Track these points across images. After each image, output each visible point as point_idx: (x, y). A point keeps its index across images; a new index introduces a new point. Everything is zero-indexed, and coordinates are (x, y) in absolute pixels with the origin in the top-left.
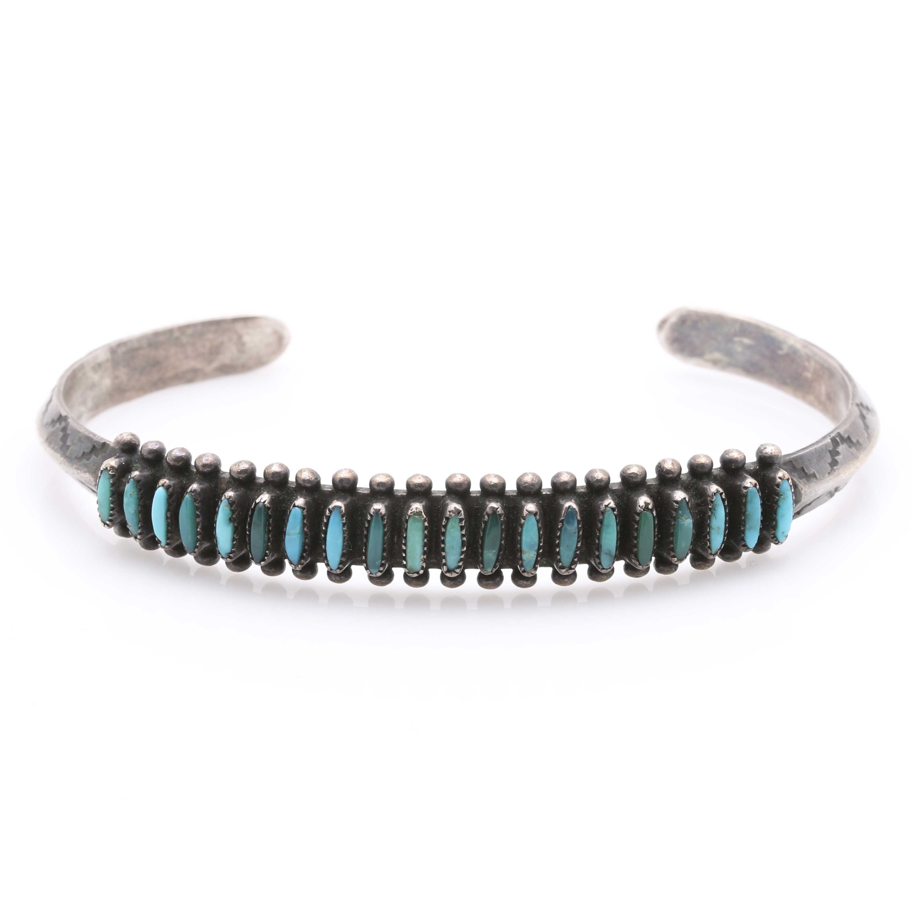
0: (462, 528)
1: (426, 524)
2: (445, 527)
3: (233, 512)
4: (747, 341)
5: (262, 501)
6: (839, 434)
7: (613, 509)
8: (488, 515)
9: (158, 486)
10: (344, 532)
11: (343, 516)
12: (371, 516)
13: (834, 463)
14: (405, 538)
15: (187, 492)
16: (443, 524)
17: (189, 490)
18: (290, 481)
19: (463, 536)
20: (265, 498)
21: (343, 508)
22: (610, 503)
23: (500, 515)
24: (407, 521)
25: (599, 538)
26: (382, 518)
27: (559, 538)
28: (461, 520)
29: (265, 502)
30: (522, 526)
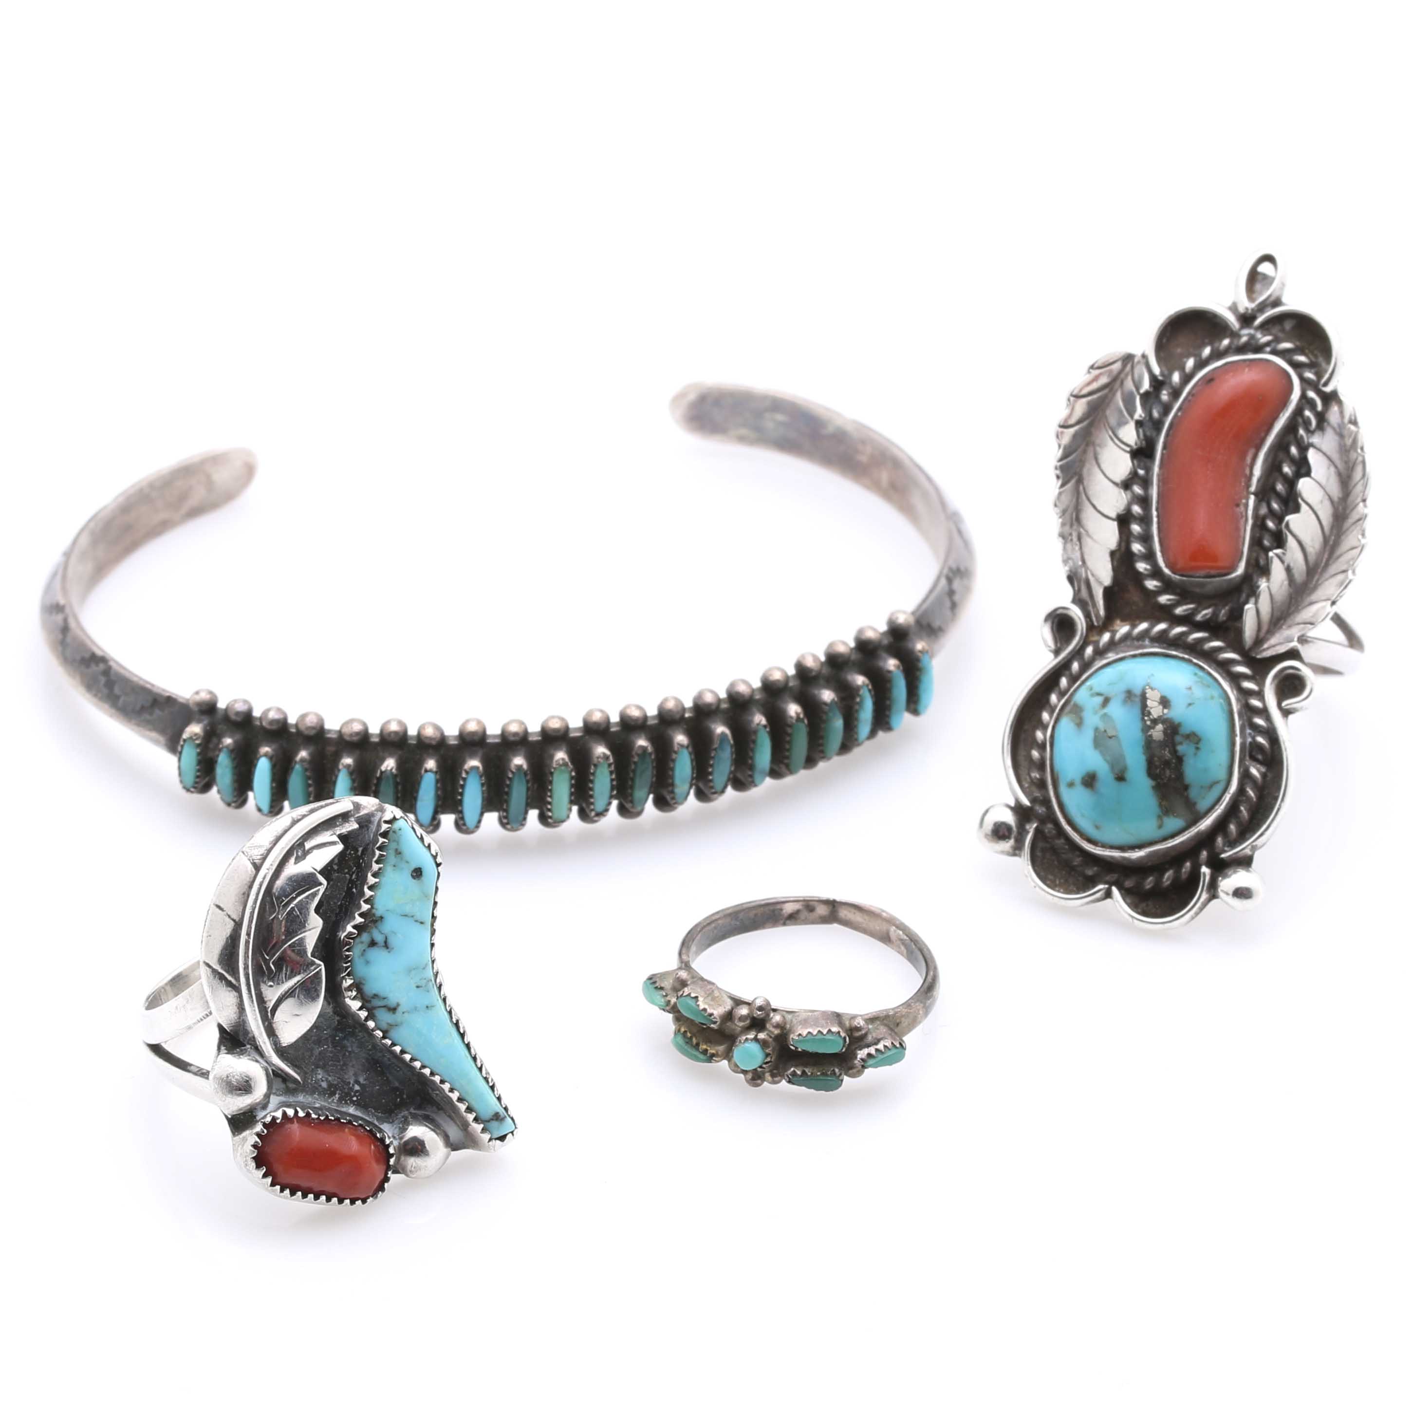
0: (611, 773)
1: (573, 774)
2: (593, 774)
3: (353, 781)
4: (780, 417)
5: (389, 768)
6: (951, 569)
7: (765, 726)
8: (638, 755)
9: (258, 756)
10: (483, 793)
11: (481, 777)
12: (513, 772)
13: (954, 606)
14: (551, 791)
15: (296, 762)
16: (592, 771)
17: (298, 758)
18: (410, 736)
19: (612, 780)
20: (390, 764)
21: (481, 768)
22: (761, 721)
23: (650, 754)
24: (552, 774)
25: (752, 758)
26: (525, 774)
27: (712, 766)
28: (610, 765)
29: (391, 770)
30: (674, 761)
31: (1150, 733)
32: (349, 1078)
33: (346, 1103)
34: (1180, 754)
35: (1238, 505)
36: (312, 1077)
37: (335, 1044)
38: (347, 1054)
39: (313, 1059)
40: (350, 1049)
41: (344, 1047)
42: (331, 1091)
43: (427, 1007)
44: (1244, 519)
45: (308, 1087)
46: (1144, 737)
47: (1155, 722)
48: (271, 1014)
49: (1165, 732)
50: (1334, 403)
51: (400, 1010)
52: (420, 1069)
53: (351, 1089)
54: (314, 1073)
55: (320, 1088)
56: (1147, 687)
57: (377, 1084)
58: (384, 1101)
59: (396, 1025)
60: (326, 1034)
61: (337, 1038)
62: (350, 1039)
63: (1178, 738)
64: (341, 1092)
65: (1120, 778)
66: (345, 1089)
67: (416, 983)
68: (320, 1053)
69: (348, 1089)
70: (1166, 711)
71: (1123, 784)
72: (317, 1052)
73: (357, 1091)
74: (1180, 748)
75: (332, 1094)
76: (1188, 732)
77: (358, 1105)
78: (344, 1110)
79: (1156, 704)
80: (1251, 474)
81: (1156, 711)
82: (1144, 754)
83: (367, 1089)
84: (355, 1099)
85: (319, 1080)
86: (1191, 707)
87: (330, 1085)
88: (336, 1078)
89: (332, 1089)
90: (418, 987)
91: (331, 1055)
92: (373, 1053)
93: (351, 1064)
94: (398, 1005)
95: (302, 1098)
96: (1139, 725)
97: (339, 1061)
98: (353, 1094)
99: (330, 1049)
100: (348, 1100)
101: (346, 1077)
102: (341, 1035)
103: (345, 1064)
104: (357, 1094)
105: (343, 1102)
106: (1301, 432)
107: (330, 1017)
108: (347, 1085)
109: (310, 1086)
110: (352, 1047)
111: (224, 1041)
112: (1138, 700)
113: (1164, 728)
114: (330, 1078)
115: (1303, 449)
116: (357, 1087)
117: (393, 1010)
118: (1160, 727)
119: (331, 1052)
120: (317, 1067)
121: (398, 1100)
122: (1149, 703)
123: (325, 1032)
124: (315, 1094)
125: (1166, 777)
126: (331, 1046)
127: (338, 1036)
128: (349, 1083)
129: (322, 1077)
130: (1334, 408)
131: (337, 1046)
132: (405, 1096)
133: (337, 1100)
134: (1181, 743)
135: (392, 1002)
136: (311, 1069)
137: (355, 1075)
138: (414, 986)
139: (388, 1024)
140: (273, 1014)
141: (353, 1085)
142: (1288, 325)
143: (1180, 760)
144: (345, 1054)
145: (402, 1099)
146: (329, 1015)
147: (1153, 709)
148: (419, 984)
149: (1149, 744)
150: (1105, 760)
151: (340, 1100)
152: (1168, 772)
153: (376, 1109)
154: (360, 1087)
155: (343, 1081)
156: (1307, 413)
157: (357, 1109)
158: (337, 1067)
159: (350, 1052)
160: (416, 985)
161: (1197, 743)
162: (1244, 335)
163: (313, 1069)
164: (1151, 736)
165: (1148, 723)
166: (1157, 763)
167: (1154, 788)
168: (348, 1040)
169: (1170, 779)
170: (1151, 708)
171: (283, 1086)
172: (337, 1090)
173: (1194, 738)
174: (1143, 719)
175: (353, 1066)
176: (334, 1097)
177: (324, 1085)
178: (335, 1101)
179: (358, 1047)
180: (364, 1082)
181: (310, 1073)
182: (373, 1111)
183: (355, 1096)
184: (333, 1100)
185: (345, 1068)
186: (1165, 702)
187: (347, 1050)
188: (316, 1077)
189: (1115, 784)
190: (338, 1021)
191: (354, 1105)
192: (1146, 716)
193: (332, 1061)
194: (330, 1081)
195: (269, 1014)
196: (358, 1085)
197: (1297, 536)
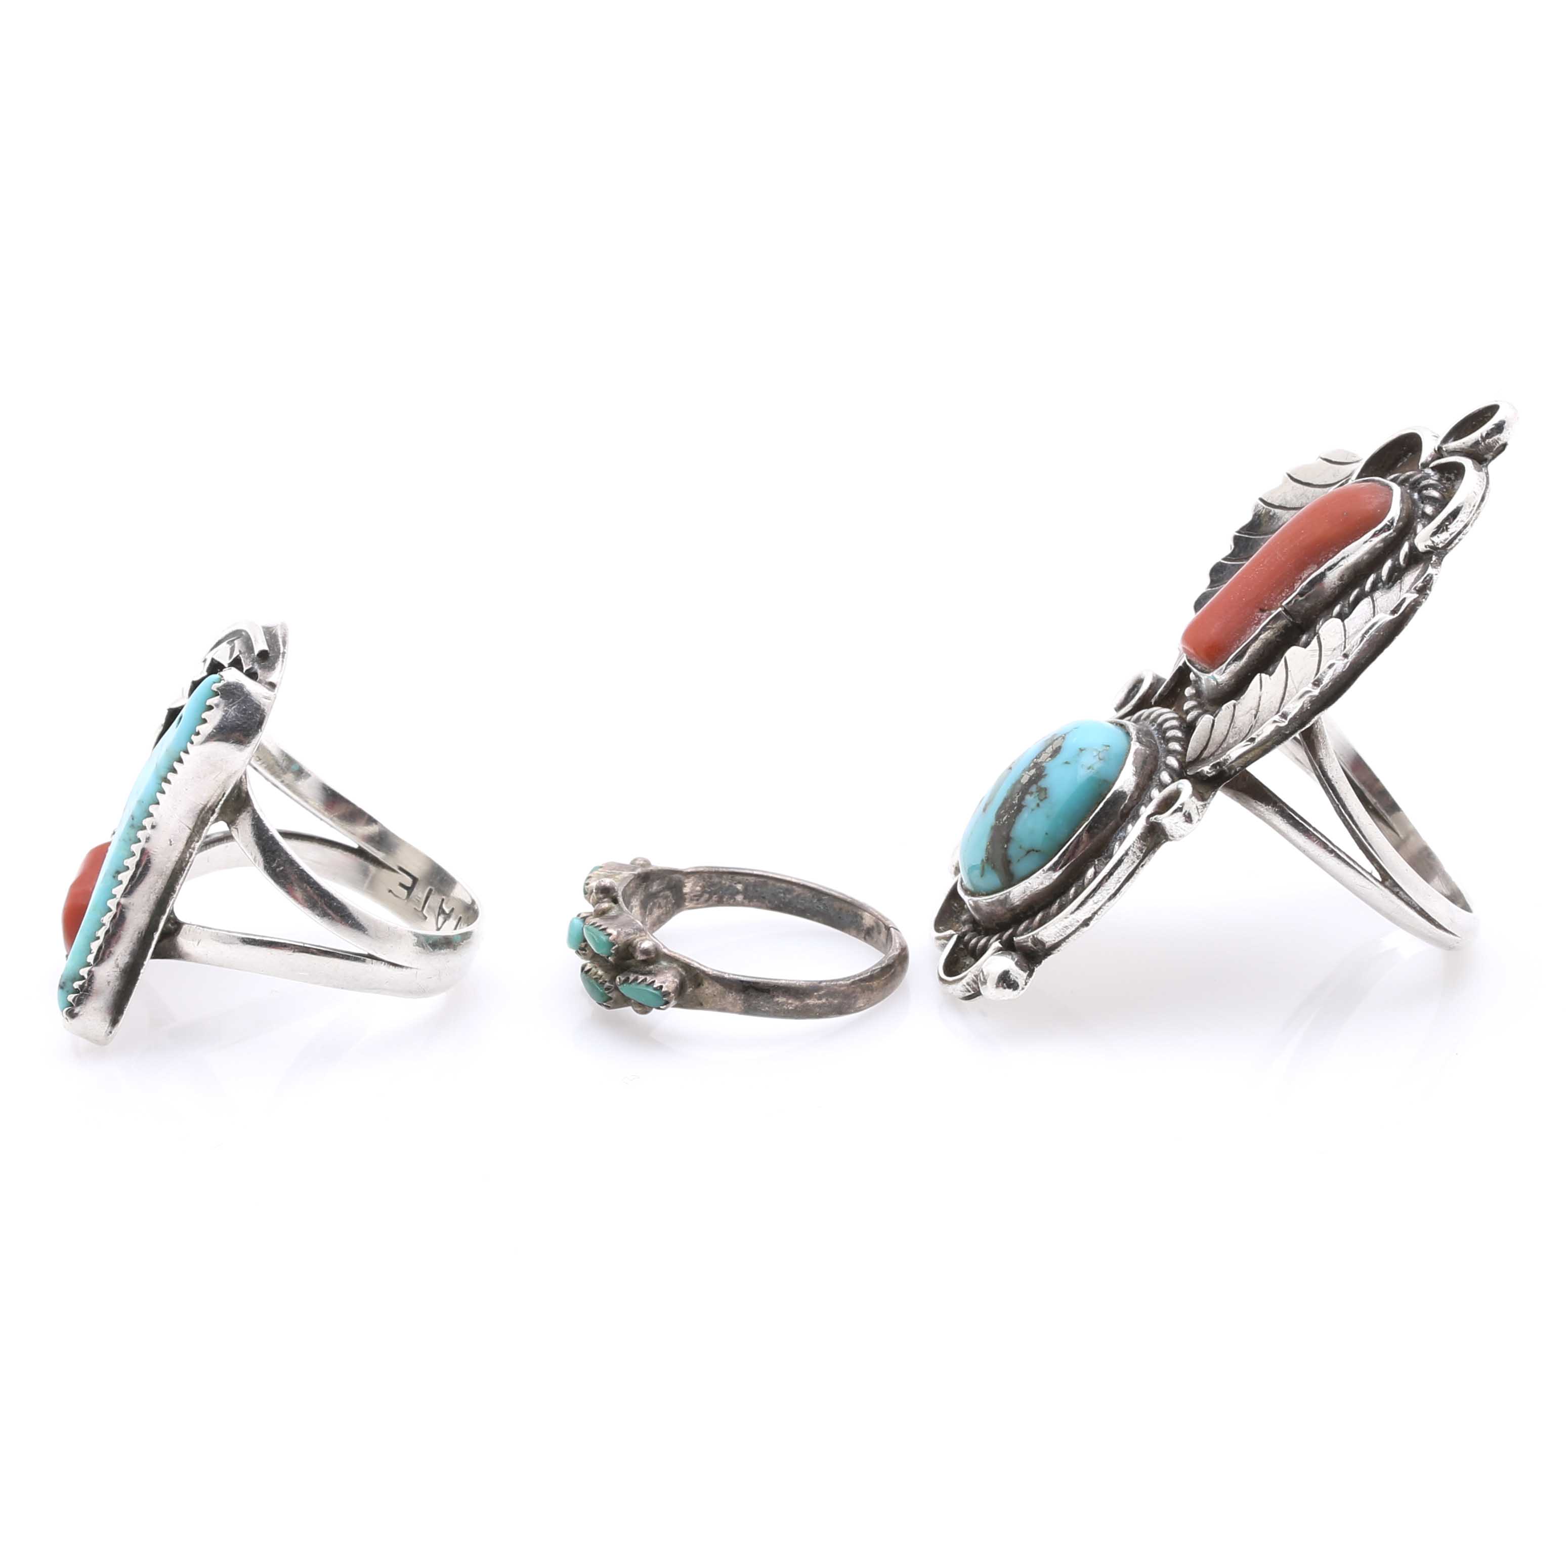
35: (1262, 611)
161: (1041, 800)
197: (1289, 670)
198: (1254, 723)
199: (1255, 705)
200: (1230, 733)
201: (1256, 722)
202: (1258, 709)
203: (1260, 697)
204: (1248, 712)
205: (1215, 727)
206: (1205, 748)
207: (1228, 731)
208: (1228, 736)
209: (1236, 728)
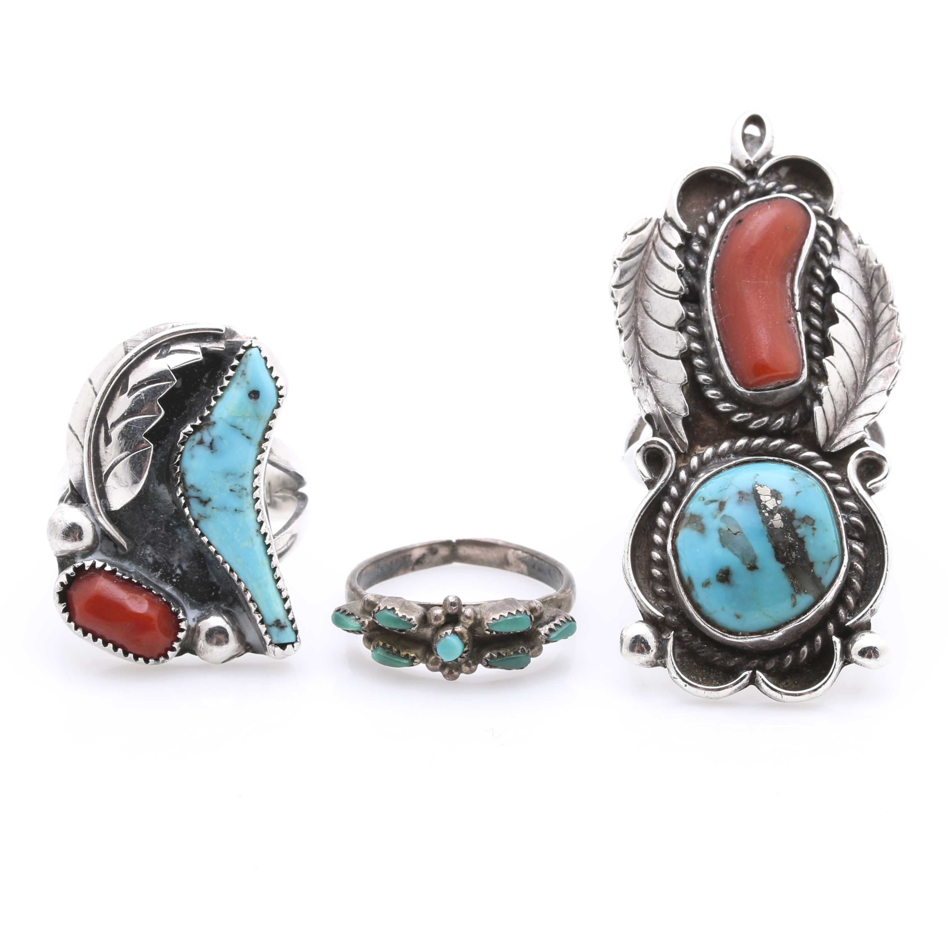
31: (770, 523)
32: (173, 561)
33: (166, 581)
34: (800, 536)
35: (789, 322)
36: (141, 550)
37: (168, 529)
38: (177, 540)
39: (146, 535)
40: (180, 537)
41: (175, 534)
42: (155, 567)
43: (236, 510)
44: (797, 333)
45: (135, 557)
46: (766, 528)
47: (772, 513)
48: (105, 478)
49: (783, 519)
50: (840, 229)
51: (210, 504)
52: (222, 564)
53: (173, 571)
54: (144, 547)
55: (146, 561)
56: (756, 486)
57: (197, 574)
58: (200, 590)
59: (205, 517)
60: (161, 517)
61: (171, 524)
62: (182, 529)
63: (795, 523)
64: (163, 571)
65: (753, 567)
66: (168, 569)
67: (230, 486)
68: (153, 532)
69: (170, 570)
70: (779, 502)
71: (756, 572)
72: (150, 530)
73: (178, 575)
74: (799, 531)
75: (156, 570)
76: (803, 516)
77: (176, 586)
78: (162, 586)
79: (769, 498)
80: (793, 294)
81: (771, 503)
82: (769, 541)
83: (188, 576)
84: (174, 580)
85: (146, 555)
86: (799, 495)
87: (155, 562)
88: (162, 558)
89: (156, 566)
90: (231, 490)
91: (162, 537)
92: (199, 547)
93: (178, 550)
94: (210, 500)
95: (127, 564)
96: (759, 518)
97: (168, 544)
98: (173, 576)
99: (162, 532)
100: (169, 579)
101: (171, 559)
102: (175, 523)
103: (173, 549)
104: (177, 577)
105: (164, 580)
106: (822, 256)
107: (169, 505)
108: (170, 566)
109: (137, 557)
110: (182, 536)
111: (72, 496)
112: (752, 497)
113: (782, 516)
114: (157, 556)
115: (827, 270)
116: (179, 571)
117: (205, 502)
118: (778, 516)
119: (163, 534)
120: (148, 543)
121: (213, 594)
122: (762, 498)
123: (162, 516)
124: (140, 565)
125: (793, 558)
126: (164, 530)
127: (173, 523)
128: (173, 566)
129: (150, 553)
130: (842, 233)
131: (169, 531)
132: (220, 592)
133: (158, 577)
134: (799, 527)
135: (205, 496)
136: (142, 543)
137: (180, 560)
138: (228, 488)
139: (199, 514)
140: (106, 479)
141: (176, 569)
142: (783, 172)
143: (802, 541)
144: (174, 540)
145: (216, 594)
146: (169, 503)
147: (767, 502)
148: (233, 488)
149: (771, 532)
150: (736, 555)
151: (161, 577)
152: (794, 554)
153: (191, 596)
154: (182, 572)
155: (167, 561)
156: (822, 239)
157: (173, 589)
158: (165, 549)
159: (180, 540)
160: (230, 488)
161: (813, 525)
162: (751, 185)
163: (143, 544)
164: (772, 525)
165: (767, 514)
166: (782, 548)
167: (783, 570)
168: (180, 529)
169: (796, 559)
170: (766, 502)
171: (113, 549)
172: (161, 568)
173: (808, 520)
174: (761, 513)
175: (179, 552)
176: (156, 573)
177: (150, 560)
178: (157, 577)
179: (188, 538)
180: (187, 569)
181: (140, 546)
182: (189, 596)
183: (175, 578)
184: (155, 575)
185: (172, 552)
186: (776, 495)
187: (177, 537)
188: (145, 551)
189: (749, 573)
190: (175, 510)
191: (172, 585)
192: (763, 509)
193: (162, 542)
194: (156, 559)
195: (103, 478)
196: (180, 569)
197: (841, 343)
198: (846, 390)
199: (838, 379)
200: (837, 408)
201: (847, 389)
202: (842, 380)
203: (838, 372)
204: (838, 387)
205: (826, 412)
206: (828, 429)
207: (835, 407)
208: (837, 410)
209: (837, 402)
